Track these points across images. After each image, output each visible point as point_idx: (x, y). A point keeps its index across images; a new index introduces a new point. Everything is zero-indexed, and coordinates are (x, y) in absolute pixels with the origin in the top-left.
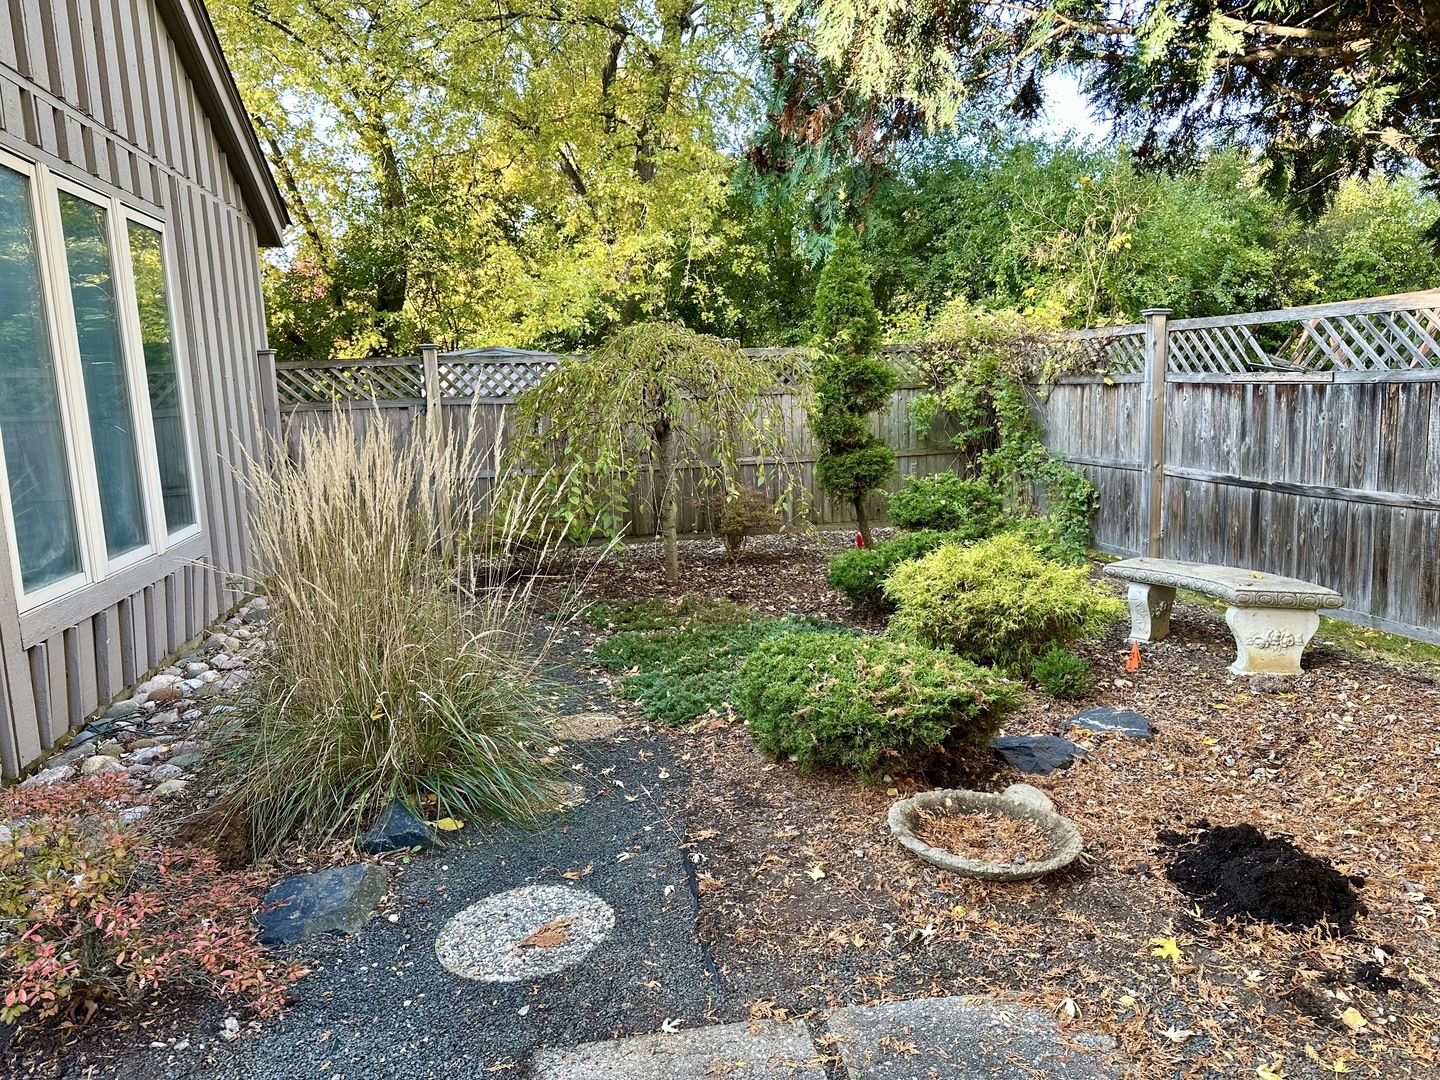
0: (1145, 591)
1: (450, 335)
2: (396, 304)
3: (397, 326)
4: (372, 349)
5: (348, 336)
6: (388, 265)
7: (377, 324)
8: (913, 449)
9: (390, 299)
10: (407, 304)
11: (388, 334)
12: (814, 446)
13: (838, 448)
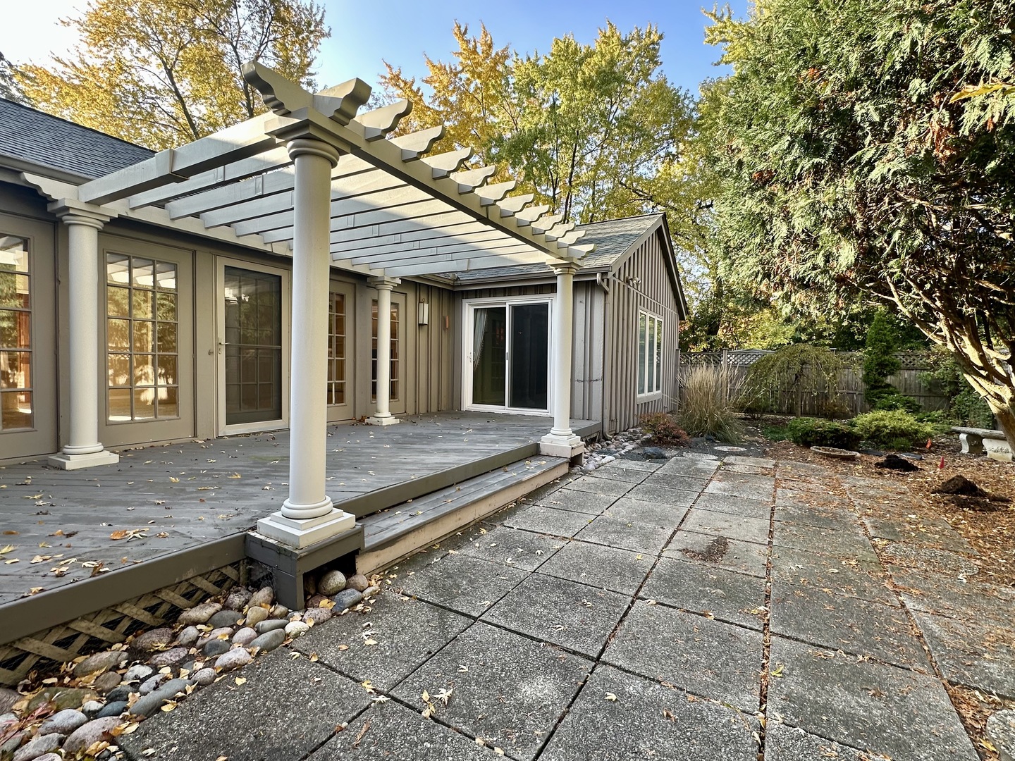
0: (966, 436)
1: (734, 344)
2: (715, 333)
3: (714, 340)
4: (704, 349)
5: (695, 344)
6: (714, 318)
7: (707, 340)
8: (922, 393)
9: (713, 331)
10: (719, 332)
11: (711, 344)
12: (863, 386)
13: (873, 387)
